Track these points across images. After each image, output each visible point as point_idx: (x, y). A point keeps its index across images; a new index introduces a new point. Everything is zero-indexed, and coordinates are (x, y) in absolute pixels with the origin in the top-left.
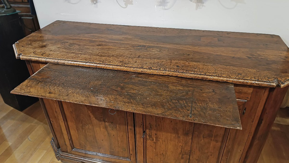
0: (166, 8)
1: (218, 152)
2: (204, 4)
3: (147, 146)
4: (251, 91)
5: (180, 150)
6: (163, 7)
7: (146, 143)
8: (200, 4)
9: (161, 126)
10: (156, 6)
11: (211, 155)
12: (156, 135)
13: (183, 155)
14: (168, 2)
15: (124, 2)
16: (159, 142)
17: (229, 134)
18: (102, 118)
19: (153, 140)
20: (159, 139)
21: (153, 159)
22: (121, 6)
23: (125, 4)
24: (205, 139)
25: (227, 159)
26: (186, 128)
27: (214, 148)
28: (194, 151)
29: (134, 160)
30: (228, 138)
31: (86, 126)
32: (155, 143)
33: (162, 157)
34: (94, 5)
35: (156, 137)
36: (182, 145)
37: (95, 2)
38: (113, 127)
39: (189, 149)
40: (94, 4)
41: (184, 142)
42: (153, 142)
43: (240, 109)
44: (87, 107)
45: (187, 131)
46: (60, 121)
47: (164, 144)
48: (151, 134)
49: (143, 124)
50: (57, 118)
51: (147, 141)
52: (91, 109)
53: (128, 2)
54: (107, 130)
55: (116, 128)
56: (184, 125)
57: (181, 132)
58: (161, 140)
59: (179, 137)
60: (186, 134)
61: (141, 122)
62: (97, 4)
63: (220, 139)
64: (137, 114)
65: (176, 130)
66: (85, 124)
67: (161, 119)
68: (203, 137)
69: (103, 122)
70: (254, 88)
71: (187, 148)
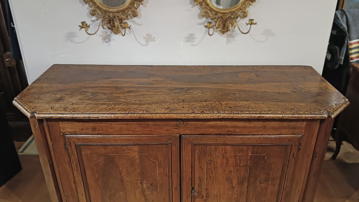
1: (276, 197)
2: (235, 38)
4: (305, 125)
6: (191, 43)
8: (230, 38)
9: (213, 178)
10: (182, 43)
12: (206, 191)
14: (195, 38)
15: (145, 40)
16: (210, 199)
17: (287, 174)
18: (139, 180)
19: (203, 197)
20: (210, 195)
22: (141, 44)
23: (146, 41)
24: (262, 184)
26: (241, 175)
27: (272, 193)
28: (250, 201)
30: (286, 179)
31: (117, 194)
32: (205, 200)
34: (106, 44)
35: (206, 192)
36: (236, 197)
37: (107, 40)
38: (152, 190)
40: (107, 42)
41: (238, 193)
42: (202, 199)
43: (296, 145)
44: (121, 169)
45: (242, 178)
46: (80, 195)
47: (216, 199)
48: (200, 191)
49: (192, 180)
50: (75, 190)
51: (195, 199)
52: (125, 170)
53: (149, 38)
54: (144, 195)
55: (157, 190)
56: (239, 172)
57: (235, 182)
58: (212, 196)
59: (233, 188)
60: (241, 183)
61: (190, 177)
62: (110, 42)
63: (278, 182)
64: (184, 168)
65: (229, 180)
66: (115, 193)
67: (213, 169)
68: (260, 183)
69: (140, 185)
70: (307, 122)
71: (243, 200)
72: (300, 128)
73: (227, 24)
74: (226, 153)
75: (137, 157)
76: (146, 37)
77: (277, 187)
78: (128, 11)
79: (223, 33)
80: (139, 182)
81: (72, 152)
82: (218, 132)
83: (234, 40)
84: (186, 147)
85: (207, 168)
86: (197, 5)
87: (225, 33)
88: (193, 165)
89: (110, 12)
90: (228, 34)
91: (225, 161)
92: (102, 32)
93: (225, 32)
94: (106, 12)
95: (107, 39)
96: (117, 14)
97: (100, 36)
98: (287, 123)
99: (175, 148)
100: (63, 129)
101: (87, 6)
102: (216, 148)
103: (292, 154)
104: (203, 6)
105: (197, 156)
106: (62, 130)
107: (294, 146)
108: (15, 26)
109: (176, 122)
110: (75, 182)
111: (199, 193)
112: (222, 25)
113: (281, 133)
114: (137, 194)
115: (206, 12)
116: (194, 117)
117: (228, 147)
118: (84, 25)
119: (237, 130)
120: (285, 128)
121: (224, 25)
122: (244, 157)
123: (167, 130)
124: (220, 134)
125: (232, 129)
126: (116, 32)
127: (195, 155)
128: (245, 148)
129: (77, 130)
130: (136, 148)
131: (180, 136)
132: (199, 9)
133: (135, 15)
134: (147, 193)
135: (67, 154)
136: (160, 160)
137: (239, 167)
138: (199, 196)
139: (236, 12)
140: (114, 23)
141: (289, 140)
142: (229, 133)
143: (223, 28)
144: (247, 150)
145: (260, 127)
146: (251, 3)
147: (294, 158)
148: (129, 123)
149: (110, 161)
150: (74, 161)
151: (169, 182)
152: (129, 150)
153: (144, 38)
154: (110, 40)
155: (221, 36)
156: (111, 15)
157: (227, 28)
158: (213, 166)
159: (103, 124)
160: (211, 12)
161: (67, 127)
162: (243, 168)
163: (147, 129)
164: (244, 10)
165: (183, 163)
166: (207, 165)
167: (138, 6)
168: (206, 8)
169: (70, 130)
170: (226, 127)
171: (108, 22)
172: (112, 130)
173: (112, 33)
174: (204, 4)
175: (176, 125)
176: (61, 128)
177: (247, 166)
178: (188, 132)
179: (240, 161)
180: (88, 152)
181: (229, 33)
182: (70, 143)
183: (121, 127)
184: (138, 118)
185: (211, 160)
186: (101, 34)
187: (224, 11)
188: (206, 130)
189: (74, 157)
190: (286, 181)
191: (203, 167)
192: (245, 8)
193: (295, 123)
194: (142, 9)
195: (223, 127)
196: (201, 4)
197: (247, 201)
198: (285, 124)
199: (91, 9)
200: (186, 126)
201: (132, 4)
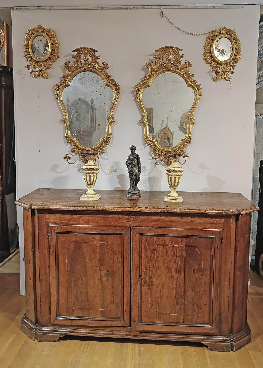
1: (209, 288)
3: (142, 295)
4: (223, 221)
5: (174, 293)
7: (141, 290)
9: (156, 267)
11: (203, 294)
12: (151, 279)
13: (178, 299)
14: (147, 170)
15: (109, 170)
16: (154, 287)
17: (215, 264)
19: (148, 285)
20: (154, 283)
21: (148, 312)
22: (105, 174)
24: (196, 274)
25: (217, 294)
26: (178, 264)
27: (205, 284)
28: (188, 292)
29: (128, 320)
30: (215, 269)
32: (150, 289)
33: (158, 306)
34: (80, 173)
35: (151, 281)
36: (176, 286)
38: (108, 277)
39: (183, 291)
41: (177, 283)
42: (148, 288)
43: (218, 238)
44: (85, 255)
45: (179, 268)
46: (51, 278)
47: (159, 288)
48: (146, 279)
49: (139, 267)
50: (48, 274)
51: (142, 287)
52: (88, 257)
53: (112, 170)
54: (101, 282)
55: (111, 277)
56: (176, 262)
57: (174, 271)
58: (156, 285)
59: (173, 277)
60: (179, 272)
61: (138, 265)
63: (208, 273)
64: (134, 255)
65: (169, 269)
66: (79, 278)
67: (156, 258)
68: (194, 273)
69: (99, 272)
70: (224, 218)
71: (181, 290)
72: (220, 223)
74: (165, 244)
75: (98, 245)
77: (208, 278)
78: (98, 150)
79: (168, 165)
80: (98, 268)
81: (52, 238)
82: (159, 226)
84: (135, 237)
85: (151, 257)
86: (148, 145)
88: (140, 253)
91: (165, 250)
94: (82, 150)
97: (76, 167)
98: (209, 219)
99: (127, 237)
100: (48, 220)
101: (69, 146)
102: (157, 239)
103: (216, 245)
104: (152, 146)
105: (143, 246)
106: (47, 221)
107: (217, 238)
108: (16, 160)
109: (128, 216)
110: (49, 266)
111: (146, 281)
112: (166, 160)
113: (206, 227)
114: (96, 280)
115: (154, 151)
116: (141, 210)
117: (167, 238)
118: (67, 157)
119: (173, 224)
120: (208, 223)
121: (168, 160)
122: (179, 248)
123: (122, 223)
124: (160, 227)
125: (168, 223)
127: (142, 245)
128: (179, 239)
129: (58, 221)
130: (98, 237)
131: (131, 227)
132: (149, 148)
133: (103, 152)
134: (104, 279)
135: (47, 241)
136: (115, 249)
137: (176, 257)
138: (145, 283)
141: (212, 233)
142: (167, 226)
144: (182, 242)
145: (190, 222)
146: (187, 144)
147: (219, 250)
148: (95, 216)
149: (78, 247)
150: (52, 246)
151: (122, 270)
152: (93, 239)
157: (170, 162)
158: (155, 255)
159: (76, 216)
160: (158, 150)
161: (51, 218)
162: (179, 258)
163: (107, 221)
165: (133, 251)
166: (151, 254)
167: (106, 146)
168: (155, 148)
169: (52, 220)
170: (165, 221)
171: (82, 157)
172: (82, 221)
174: (152, 144)
175: (128, 219)
176: (47, 219)
177: (183, 256)
178: (136, 224)
179: (177, 251)
180: (63, 239)
182: (51, 230)
183: (89, 219)
184: (101, 210)
185: (154, 250)
188: (150, 223)
189: (52, 243)
190: (215, 271)
191: (148, 256)
192: (183, 148)
193: (215, 219)
194: (108, 148)
195: (161, 221)
196: (150, 145)
197: (185, 292)
198: (208, 220)
199: (72, 147)
200: (134, 219)
201: (101, 144)
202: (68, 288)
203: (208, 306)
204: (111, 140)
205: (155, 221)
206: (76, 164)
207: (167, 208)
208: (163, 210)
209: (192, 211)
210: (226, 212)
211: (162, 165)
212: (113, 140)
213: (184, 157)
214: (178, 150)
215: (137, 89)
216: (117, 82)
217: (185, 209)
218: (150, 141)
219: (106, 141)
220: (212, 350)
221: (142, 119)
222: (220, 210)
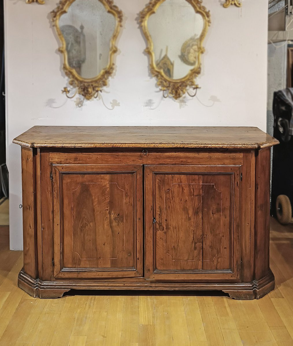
0: (152, 108)
1: (228, 230)
2: (186, 104)
3: (157, 240)
4: (242, 156)
5: (192, 236)
6: (150, 107)
7: (156, 235)
8: (183, 103)
9: (172, 208)
10: (142, 107)
11: (223, 236)
12: (166, 222)
13: (195, 243)
14: (153, 103)
15: (111, 105)
16: (169, 231)
17: (234, 203)
18: (107, 210)
19: (163, 229)
20: (170, 227)
21: (163, 259)
22: (107, 108)
23: (112, 106)
24: (214, 215)
25: (238, 236)
26: (196, 205)
27: (225, 226)
28: (206, 235)
29: (141, 268)
30: (235, 209)
31: (87, 225)
32: (165, 233)
33: (174, 252)
34: (78, 108)
35: (166, 224)
36: (193, 229)
38: (119, 222)
39: (201, 233)
40: (79, 107)
41: (195, 225)
42: (163, 232)
43: (238, 174)
44: (93, 198)
45: (196, 208)
46: (55, 225)
47: (175, 232)
48: (161, 222)
49: (153, 209)
50: (51, 221)
51: (156, 232)
52: (97, 199)
53: (115, 103)
54: (111, 227)
55: (122, 221)
56: (193, 202)
57: (191, 212)
58: (172, 228)
59: (190, 219)
60: (196, 213)
61: (151, 206)
62: (82, 107)
63: (227, 213)
64: (147, 196)
65: (186, 210)
66: (86, 223)
67: (171, 199)
68: (213, 213)
69: (108, 216)
70: (243, 153)
71: (199, 232)
72: (239, 158)
73: (178, 91)
74: (181, 182)
75: (108, 186)
76: (112, 102)
77: (228, 218)
78: (99, 82)
79: (176, 98)
80: (108, 212)
81: (56, 180)
82: (174, 163)
83: (185, 105)
84: (148, 175)
85: (166, 197)
86: (154, 76)
87: (178, 99)
88: (154, 193)
89: (85, 82)
90: (180, 100)
91: (181, 190)
92: (77, 99)
93: (178, 97)
94: (82, 82)
95: (80, 104)
96: (90, 84)
97: (75, 102)
98: (228, 154)
99: (139, 176)
100: (52, 159)
101: (67, 78)
102: (173, 177)
103: (236, 183)
104: (159, 78)
105: (157, 185)
106: (50, 160)
107: (236, 175)
108: (6, 95)
109: (140, 153)
110: (53, 212)
111: (160, 224)
112: (174, 92)
113: (224, 163)
114: (105, 226)
115: (161, 82)
116: (154, 146)
117: (183, 176)
118: (65, 91)
119: (189, 161)
120: (227, 158)
121: (176, 92)
122: (196, 186)
123: (133, 160)
124: (175, 164)
125: (184, 160)
126: (88, 98)
127: (155, 185)
128: (196, 177)
129: (63, 160)
130: (108, 177)
131: (143, 165)
132: (156, 80)
133: (105, 84)
134: (114, 224)
135: (51, 183)
136: (126, 190)
137: (193, 196)
138: (160, 227)
139: (185, 82)
140: (88, 91)
141: (231, 169)
142: (183, 163)
143: (176, 95)
144: (199, 180)
145: (207, 158)
146: (197, 75)
147: (239, 187)
148: (104, 153)
149: (85, 189)
150: (56, 189)
151: (134, 213)
152: (102, 179)
153: (111, 103)
154: (82, 105)
155: (175, 101)
156: (86, 84)
157: (179, 95)
158: (171, 195)
159: (83, 154)
160: (166, 82)
161: (55, 157)
162: (197, 197)
163: (117, 159)
164: (191, 80)
165: (146, 191)
166: (166, 194)
167: (108, 78)
168: (162, 79)
169: (56, 160)
170: (180, 158)
171: (82, 90)
172: (90, 160)
173: (85, 99)
174: (159, 76)
175: (141, 156)
176: (50, 158)
177: (200, 195)
178: (150, 162)
179: (194, 190)
180: (69, 181)
181: (181, 98)
182: (56, 171)
183: (97, 157)
184: (112, 147)
185: (169, 189)
186: (75, 100)
187: (176, 81)
188: (164, 160)
189: (57, 185)
190: (235, 210)
191: (162, 196)
192: (192, 79)
193: (234, 154)
194: (110, 80)
195: (177, 157)
196: (157, 76)
197: (203, 235)
198: (226, 155)
199: (70, 80)
200: (148, 156)
201: (103, 76)
202: (74, 235)
203: (228, 249)
204: (114, 71)
205: (169, 157)
206: (74, 99)
207: (183, 144)
208: (179, 146)
209: (210, 145)
210: (245, 146)
211: (170, 97)
212: (116, 71)
213: (194, 88)
214: (187, 81)
215: (142, 17)
216: (120, 8)
217: (202, 144)
218: (157, 72)
219: (108, 72)
220: (234, 299)
221: (147, 48)
222: (239, 145)
